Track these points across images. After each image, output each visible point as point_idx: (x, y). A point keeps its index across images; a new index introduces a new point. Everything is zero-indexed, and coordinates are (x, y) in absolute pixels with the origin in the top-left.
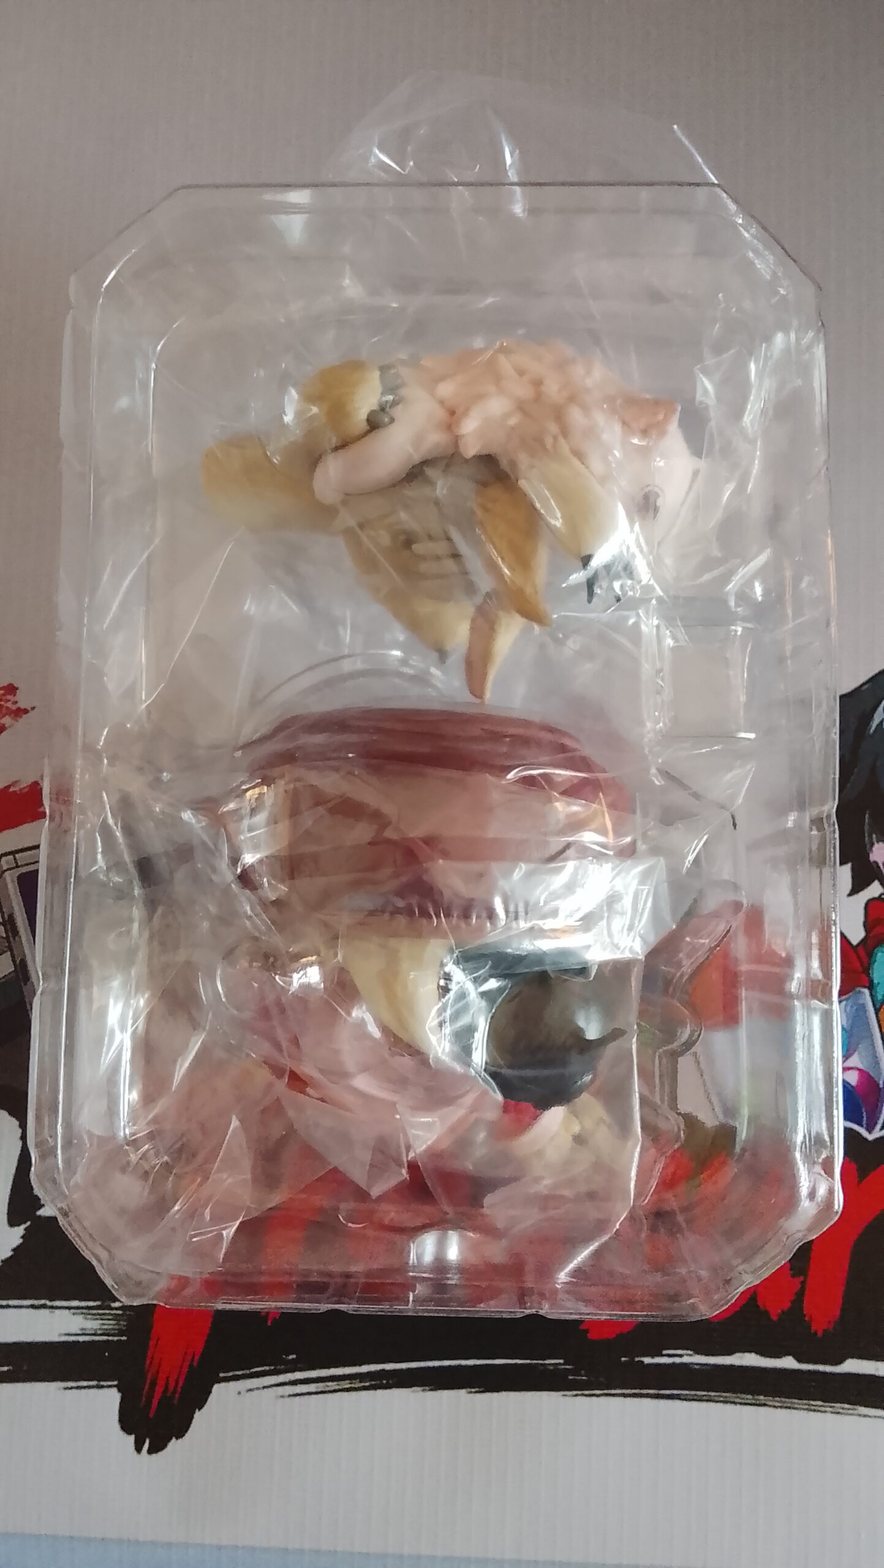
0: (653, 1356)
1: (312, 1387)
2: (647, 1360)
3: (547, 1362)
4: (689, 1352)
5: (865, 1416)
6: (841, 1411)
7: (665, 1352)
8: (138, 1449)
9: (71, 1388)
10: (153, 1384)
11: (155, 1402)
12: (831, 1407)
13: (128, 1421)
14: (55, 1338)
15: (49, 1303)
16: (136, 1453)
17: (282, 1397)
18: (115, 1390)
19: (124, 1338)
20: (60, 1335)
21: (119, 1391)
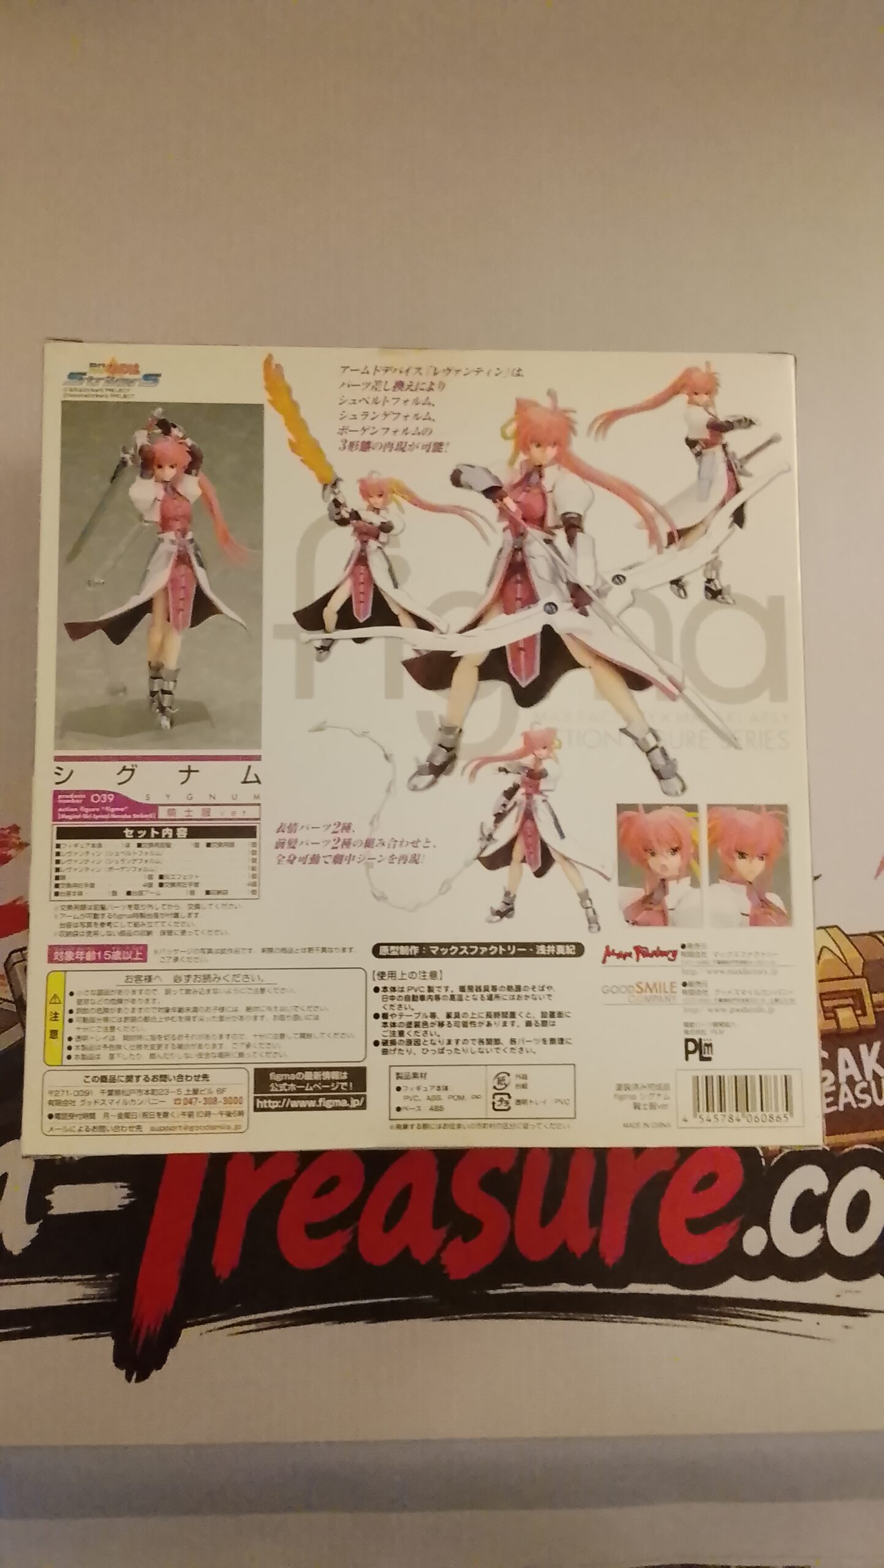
0: (494, 1289)
1: (253, 1327)
2: (491, 1292)
3: (420, 1297)
4: (521, 1284)
5: (645, 1323)
6: (625, 1320)
7: (503, 1285)
8: (129, 1379)
9: (77, 1338)
10: (138, 1332)
11: (140, 1344)
12: (620, 1318)
13: (121, 1359)
14: (63, 1302)
15: (59, 1278)
16: (127, 1382)
17: (232, 1335)
18: (110, 1338)
19: (115, 1300)
20: (69, 1300)
21: (113, 1338)
